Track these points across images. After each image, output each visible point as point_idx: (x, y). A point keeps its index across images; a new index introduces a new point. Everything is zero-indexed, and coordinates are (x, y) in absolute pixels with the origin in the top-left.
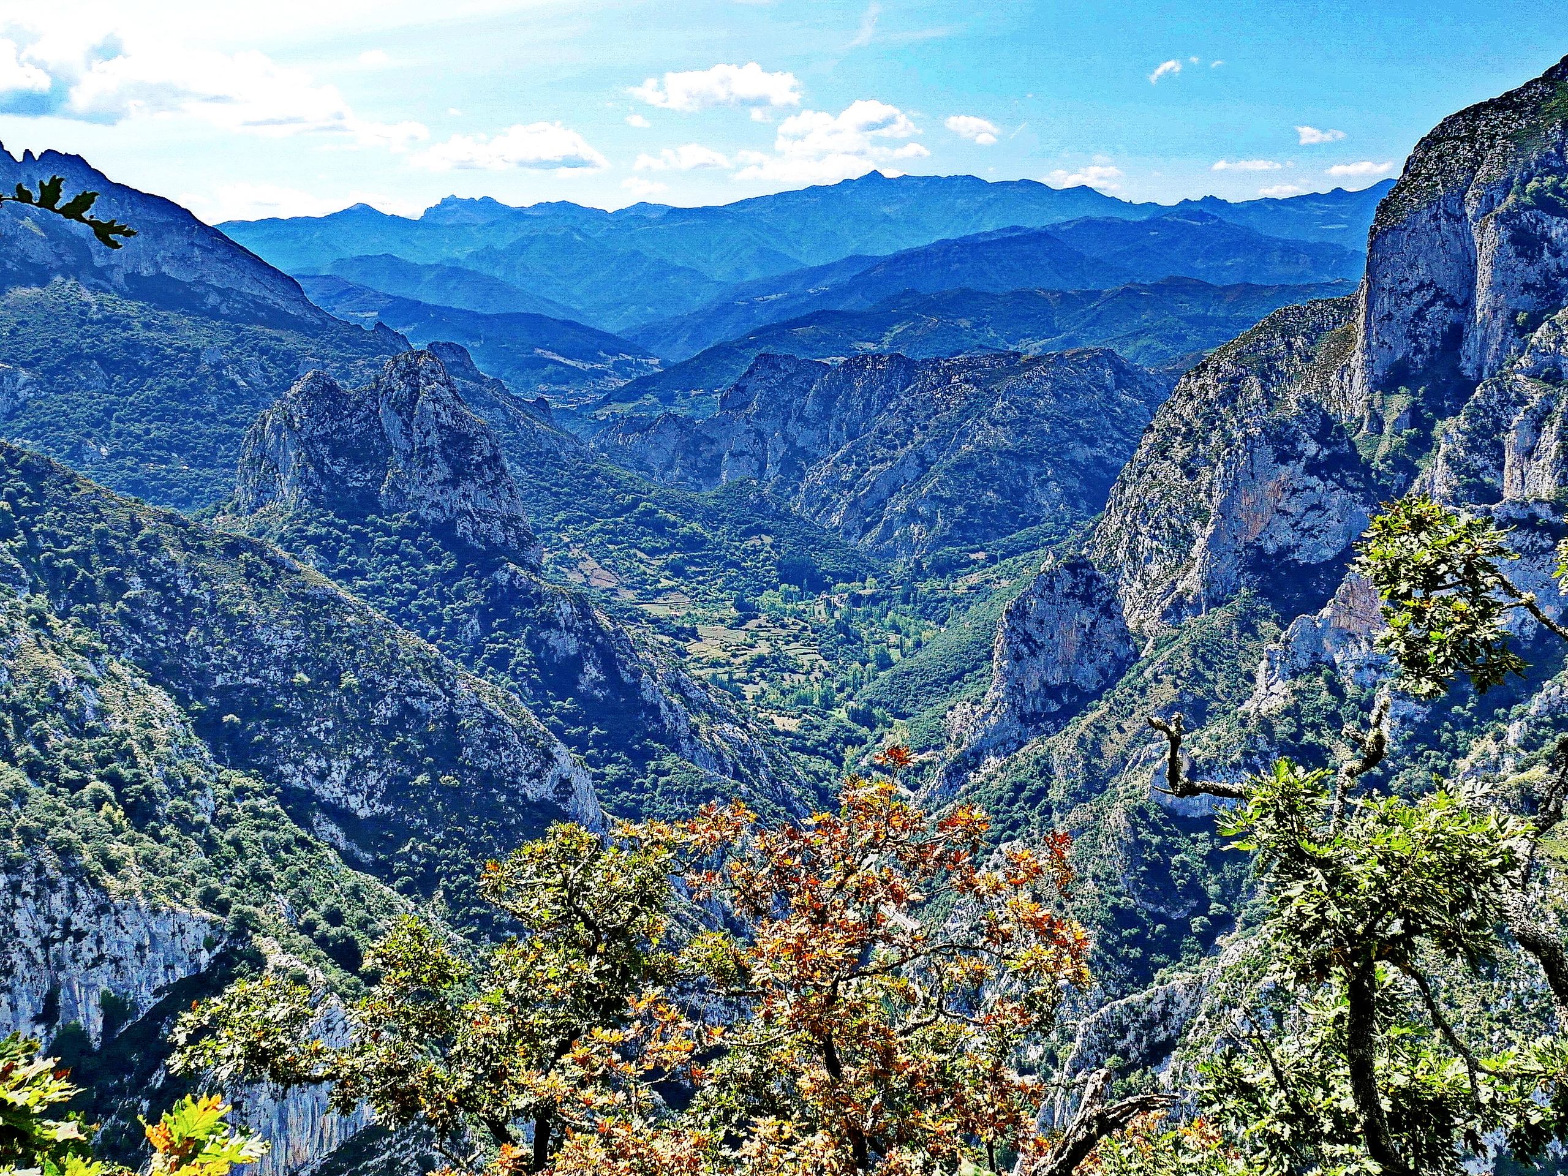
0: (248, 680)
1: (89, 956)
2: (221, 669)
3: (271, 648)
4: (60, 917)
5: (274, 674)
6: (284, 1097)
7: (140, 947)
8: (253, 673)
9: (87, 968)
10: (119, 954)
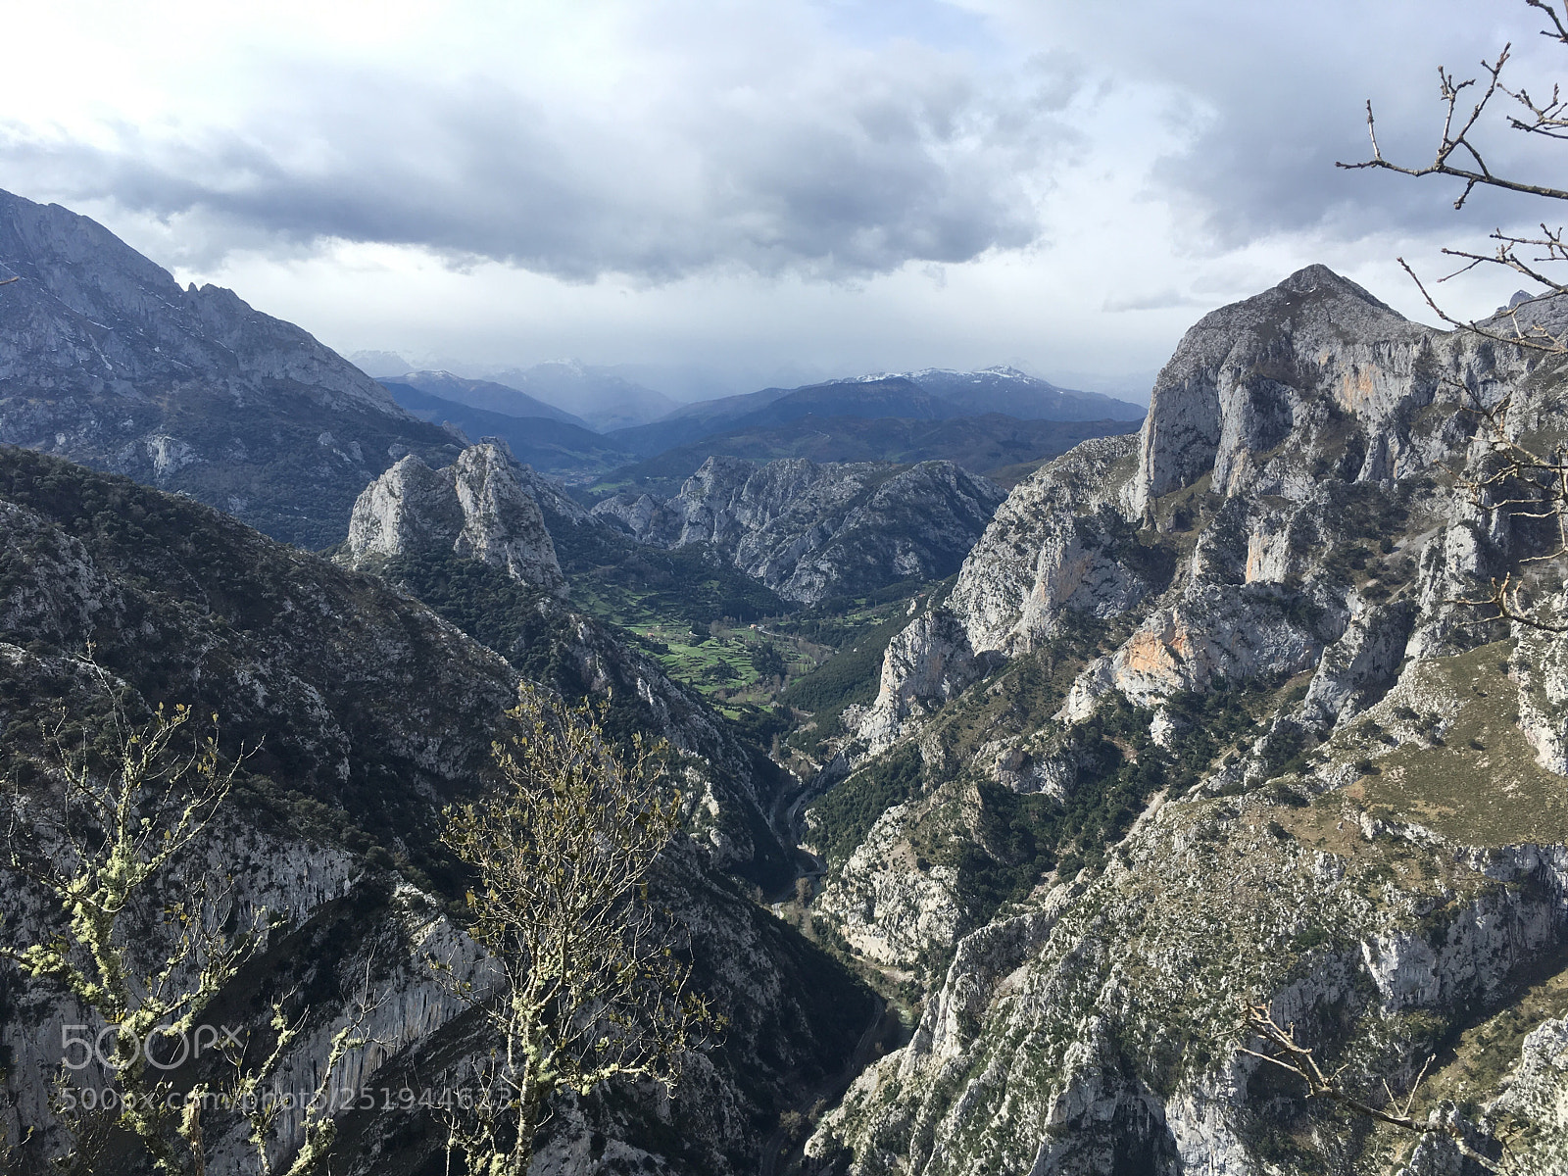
0: (369, 678)
1: (262, 884)
2: (349, 669)
3: (386, 656)
4: (242, 855)
5: (389, 674)
6: (404, 990)
7: (300, 877)
8: (372, 673)
9: (261, 892)
10: (284, 882)
